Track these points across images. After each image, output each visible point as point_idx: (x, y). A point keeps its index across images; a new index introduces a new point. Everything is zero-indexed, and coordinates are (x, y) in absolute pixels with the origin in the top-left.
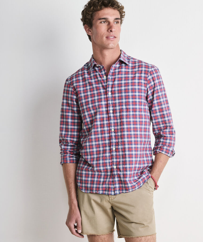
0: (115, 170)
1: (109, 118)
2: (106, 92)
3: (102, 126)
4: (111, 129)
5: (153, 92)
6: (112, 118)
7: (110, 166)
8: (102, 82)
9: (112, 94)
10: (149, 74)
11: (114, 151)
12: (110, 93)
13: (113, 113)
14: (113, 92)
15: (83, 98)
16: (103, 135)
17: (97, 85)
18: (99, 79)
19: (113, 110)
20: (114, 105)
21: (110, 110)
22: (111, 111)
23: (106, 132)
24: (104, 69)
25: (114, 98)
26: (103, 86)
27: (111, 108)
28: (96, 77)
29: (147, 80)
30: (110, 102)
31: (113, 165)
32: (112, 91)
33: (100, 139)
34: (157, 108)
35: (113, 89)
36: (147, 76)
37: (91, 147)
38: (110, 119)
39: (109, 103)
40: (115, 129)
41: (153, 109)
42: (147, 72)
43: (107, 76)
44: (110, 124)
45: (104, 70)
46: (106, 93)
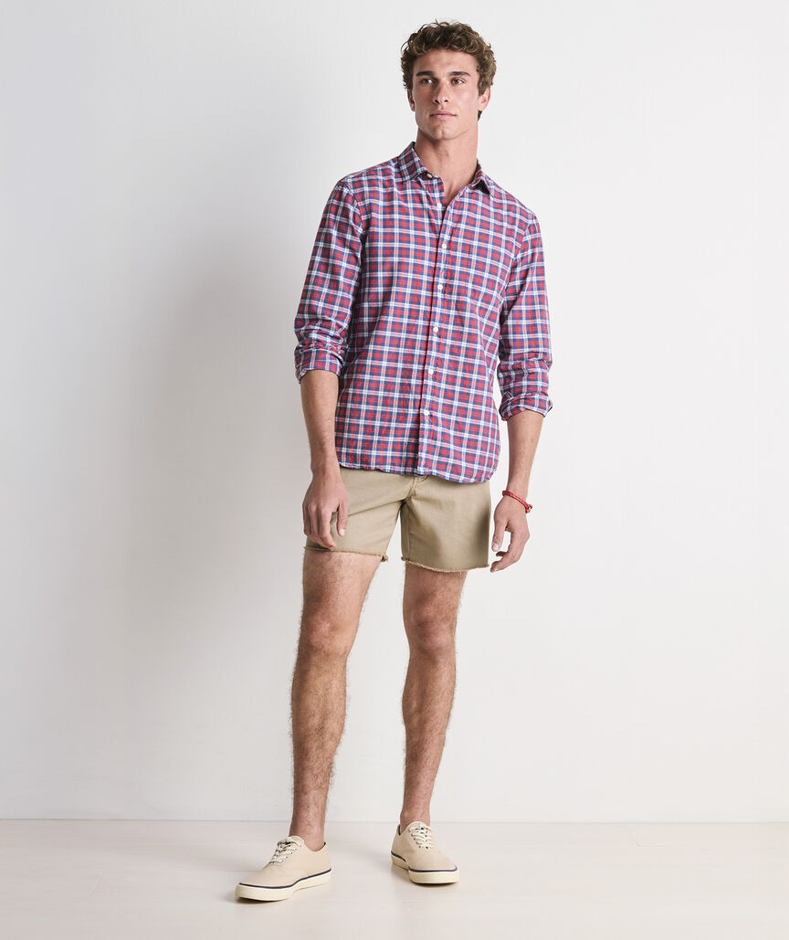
0: (427, 420)
1: (432, 301)
2: (438, 240)
3: (414, 314)
4: (433, 327)
5: (527, 271)
6: (439, 302)
7: (414, 408)
8: (432, 214)
9: (448, 249)
10: (527, 231)
11: (430, 377)
12: (444, 246)
13: (444, 292)
14: (451, 246)
15: (381, 237)
16: (412, 336)
17: (418, 219)
18: (426, 205)
19: (445, 285)
20: (450, 275)
21: (438, 283)
22: (440, 287)
23: (420, 330)
24: (442, 187)
25: (452, 260)
26: (432, 225)
27: (441, 280)
28: (418, 198)
29: (520, 242)
30: (442, 266)
31: (424, 408)
32: (450, 242)
33: (403, 343)
34: (524, 308)
35: (454, 239)
36: (523, 233)
37: (376, 370)
38: (434, 303)
39: (440, 268)
40: (440, 329)
41: (515, 308)
42: (524, 226)
43: (445, 206)
44: (432, 315)
45: (441, 191)
46: (437, 243)
